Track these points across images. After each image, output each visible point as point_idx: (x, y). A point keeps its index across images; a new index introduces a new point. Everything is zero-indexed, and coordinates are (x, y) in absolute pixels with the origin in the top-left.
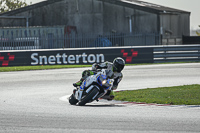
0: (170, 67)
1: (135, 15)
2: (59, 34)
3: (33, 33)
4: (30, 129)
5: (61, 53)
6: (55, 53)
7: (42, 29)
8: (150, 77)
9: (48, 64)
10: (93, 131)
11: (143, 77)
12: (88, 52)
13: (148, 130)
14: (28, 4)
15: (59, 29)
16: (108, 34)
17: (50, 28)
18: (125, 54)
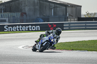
0: (72, 32)
1: (55, 7)
2: (18, 16)
3: (5, 16)
4: (4, 62)
5: (19, 25)
6: (16, 26)
7: (10, 14)
9: (13, 31)
10: (34, 63)
12: (32, 25)
13: (61, 62)
14: (3, 2)
15: (18, 14)
16: (42, 16)
17: (13, 14)
18: (50, 26)
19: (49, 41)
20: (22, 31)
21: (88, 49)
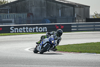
1: (62, 8)
2: (24, 17)
3: (11, 17)
4: (10, 65)
5: (25, 26)
6: (22, 27)
7: (16, 15)
8: (70, 39)
9: (19, 32)
10: (41, 66)
11: (66, 39)
12: (39, 26)
13: (69, 65)
15: (24, 15)
16: (49, 17)
17: (20, 14)
18: (57, 27)
19: (50, 42)
20: (29, 32)
21: (97, 51)
